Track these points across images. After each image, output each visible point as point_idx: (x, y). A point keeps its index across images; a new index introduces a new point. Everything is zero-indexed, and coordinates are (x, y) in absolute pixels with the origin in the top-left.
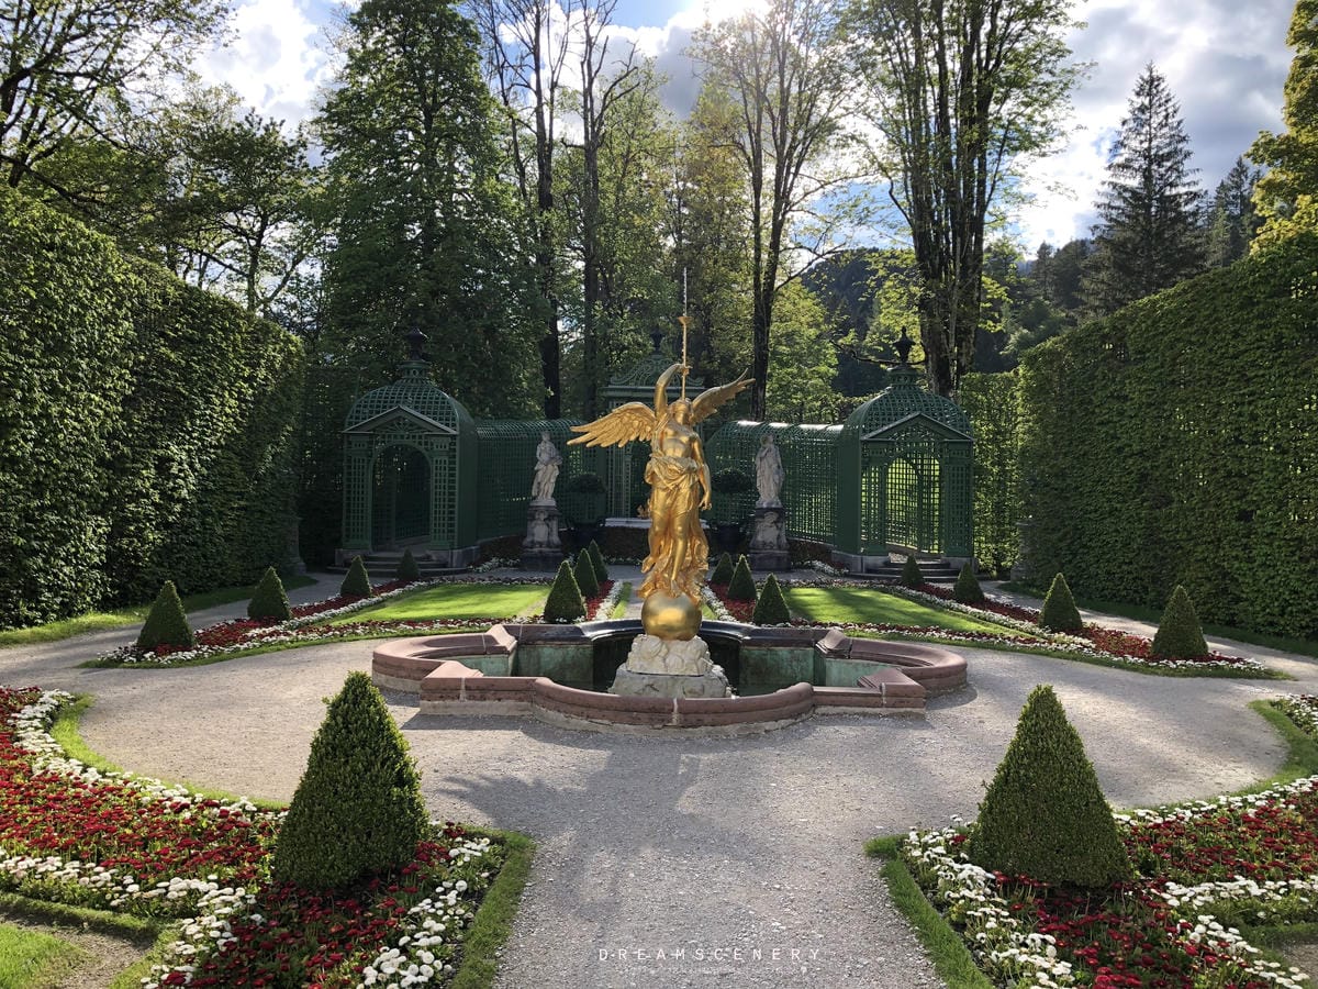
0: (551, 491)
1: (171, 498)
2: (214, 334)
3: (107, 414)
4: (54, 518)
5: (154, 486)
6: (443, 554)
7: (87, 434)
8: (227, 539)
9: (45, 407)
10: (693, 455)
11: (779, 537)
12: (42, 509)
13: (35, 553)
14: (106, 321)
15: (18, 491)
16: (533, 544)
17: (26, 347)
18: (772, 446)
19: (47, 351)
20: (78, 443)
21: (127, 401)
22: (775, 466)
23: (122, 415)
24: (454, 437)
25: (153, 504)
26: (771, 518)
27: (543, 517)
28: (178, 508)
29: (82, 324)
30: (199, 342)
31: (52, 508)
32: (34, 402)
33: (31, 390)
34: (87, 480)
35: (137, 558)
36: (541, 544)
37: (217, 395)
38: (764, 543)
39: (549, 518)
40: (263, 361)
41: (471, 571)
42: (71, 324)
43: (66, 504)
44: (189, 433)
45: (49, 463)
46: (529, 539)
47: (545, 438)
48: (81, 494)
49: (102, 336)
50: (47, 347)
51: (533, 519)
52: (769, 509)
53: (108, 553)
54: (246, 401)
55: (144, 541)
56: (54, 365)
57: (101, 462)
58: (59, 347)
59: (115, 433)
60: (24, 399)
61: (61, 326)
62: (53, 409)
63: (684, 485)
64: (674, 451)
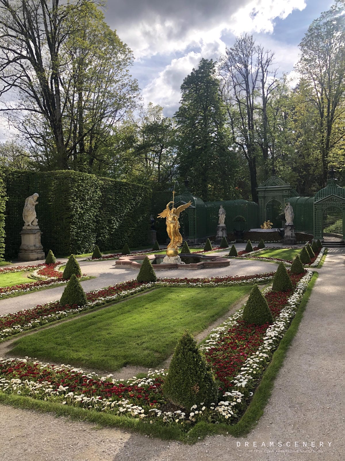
0: (224, 222)
1: (112, 228)
2: (122, 190)
3: (95, 212)
4: (83, 233)
5: (107, 226)
6: (192, 240)
7: (90, 216)
8: (128, 237)
9: (80, 212)
10: (175, 220)
11: (292, 234)
12: (81, 232)
13: (80, 240)
14: (94, 192)
15: (75, 229)
16: (218, 237)
17: (76, 200)
18: (290, 206)
19: (81, 200)
20: (88, 218)
21: (99, 208)
22: (291, 212)
23: (98, 211)
24: (194, 208)
25: (107, 230)
26: (289, 228)
27: (221, 229)
28: (113, 230)
29: (88, 194)
30: (118, 193)
31: (83, 231)
32: (78, 211)
33: (77, 208)
34: (91, 225)
35: (104, 241)
36: (220, 237)
37: (124, 204)
38: (287, 236)
39: (223, 230)
40: (137, 194)
41: (200, 245)
42: (86, 194)
43: (86, 231)
44: (117, 214)
45: (82, 222)
46: (217, 236)
47: (221, 207)
48: (89, 228)
49: (93, 195)
50: (80, 200)
51: (218, 230)
52: (288, 226)
53: (96, 240)
54: (133, 205)
55: (105, 238)
56: (82, 203)
57: (94, 221)
58: (83, 199)
59: (97, 215)
60: (76, 211)
61: (83, 195)
62: (82, 212)
63: (172, 226)
64: (170, 219)
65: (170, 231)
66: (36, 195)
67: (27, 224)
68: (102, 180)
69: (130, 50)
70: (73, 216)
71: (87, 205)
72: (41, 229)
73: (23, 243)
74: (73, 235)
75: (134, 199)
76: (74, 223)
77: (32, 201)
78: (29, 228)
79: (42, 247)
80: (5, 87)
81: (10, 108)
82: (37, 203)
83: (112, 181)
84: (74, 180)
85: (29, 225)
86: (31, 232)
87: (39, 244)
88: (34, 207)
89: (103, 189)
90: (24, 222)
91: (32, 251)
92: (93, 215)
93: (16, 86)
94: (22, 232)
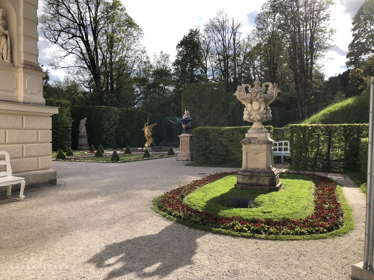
1: (126, 136)
5: (122, 134)
10: (148, 131)
12: (108, 137)
13: (107, 141)
14: (115, 116)
15: (105, 135)
17: (105, 121)
19: (108, 121)
20: (112, 130)
21: (118, 125)
24: (177, 125)
25: (122, 136)
29: (112, 117)
34: (113, 134)
37: (133, 122)
43: (111, 136)
45: (108, 132)
49: (115, 118)
53: (116, 141)
57: (115, 132)
59: (116, 129)
60: (106, 126)
61: (109, 118)
62: (109, 127)
63: (147, 134)
64: (146, 131)
65: (146, 136)
66: (86, 119)
67: (81, 133)
68: (120, 110)
69: (141, 29)
70: (103, 129)
71: (111, 123)
72: (88, 135)
73: (79, 142)
74: (104, 139)
75: (139, 120)
76: (104, 133)
77: (83, 122)
78: (82, 135)
79: (88, 144)
80: (67, 54)
81: (70, 66)
82: (86, 122)
83: (125, 110)
84: (104, 111)
85: (82, 133)
86: (83, 137)
87: (86, 143)
88: (84, 125)
89: (120, 115)
90: (80, 132)
91: (83, 146)
92: (115, 128)
93: (73, 53)
94: (79, 137)
